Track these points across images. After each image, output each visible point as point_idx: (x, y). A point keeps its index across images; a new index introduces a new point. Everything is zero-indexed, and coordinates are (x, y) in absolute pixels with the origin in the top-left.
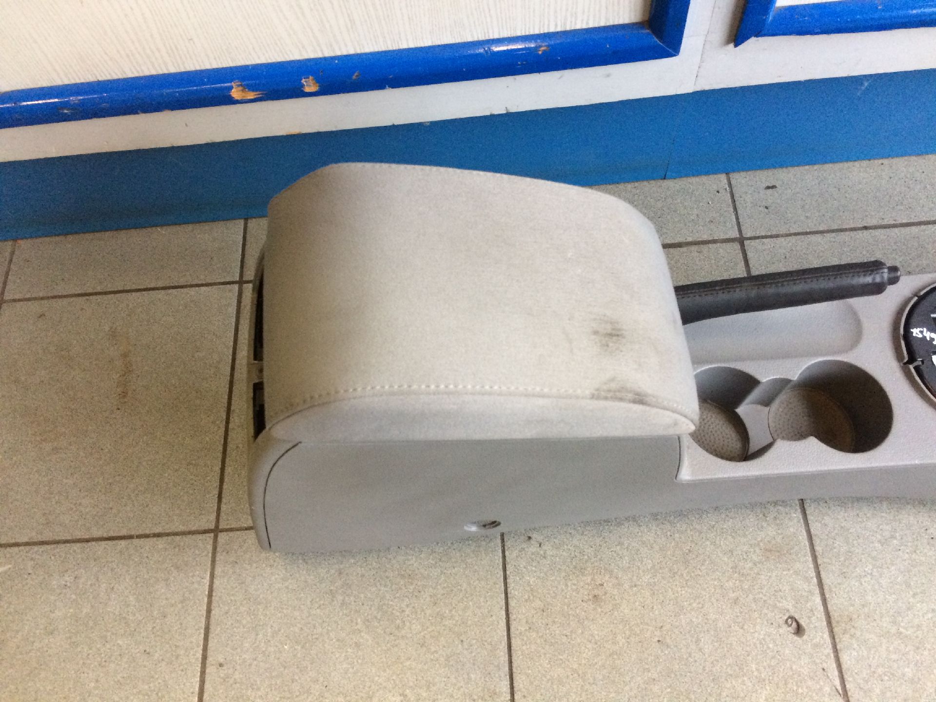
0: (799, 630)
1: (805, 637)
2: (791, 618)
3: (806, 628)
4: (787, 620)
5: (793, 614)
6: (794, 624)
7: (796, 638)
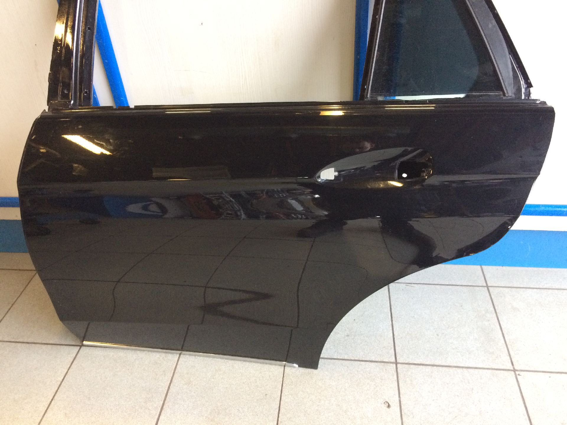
0: (389, 406)
1: (390, 409)
2: (387, 402)
3: (391, 406)
4: (384, 403)
5: (387, 401)
6: (387, 404)
7: (387, 408)
